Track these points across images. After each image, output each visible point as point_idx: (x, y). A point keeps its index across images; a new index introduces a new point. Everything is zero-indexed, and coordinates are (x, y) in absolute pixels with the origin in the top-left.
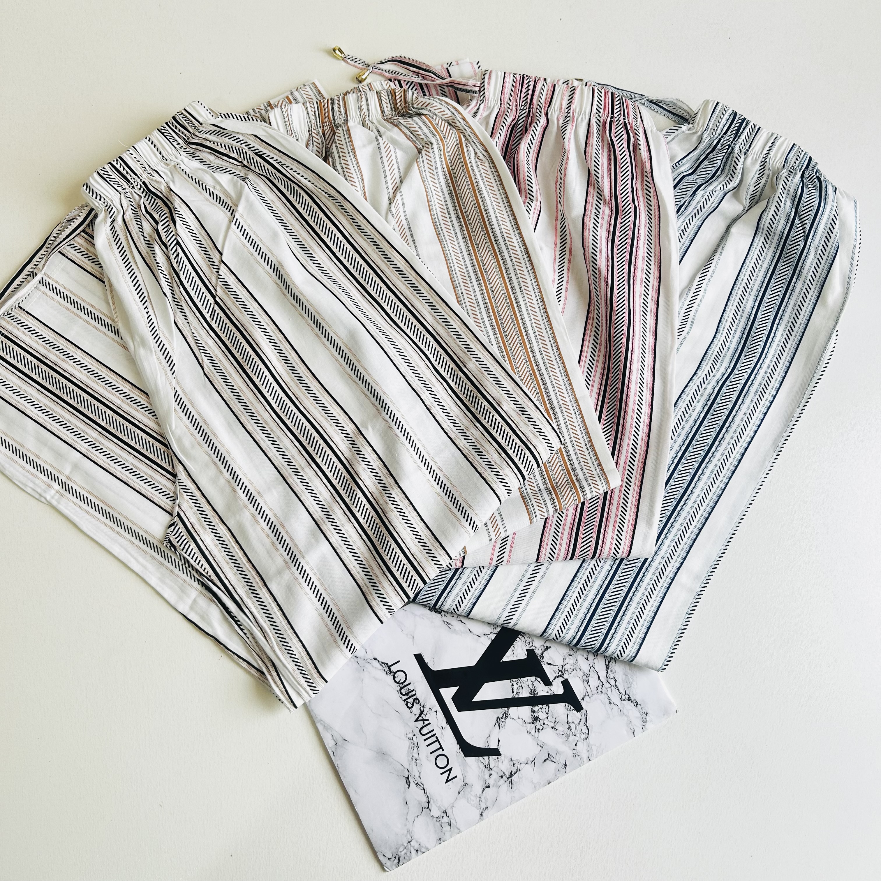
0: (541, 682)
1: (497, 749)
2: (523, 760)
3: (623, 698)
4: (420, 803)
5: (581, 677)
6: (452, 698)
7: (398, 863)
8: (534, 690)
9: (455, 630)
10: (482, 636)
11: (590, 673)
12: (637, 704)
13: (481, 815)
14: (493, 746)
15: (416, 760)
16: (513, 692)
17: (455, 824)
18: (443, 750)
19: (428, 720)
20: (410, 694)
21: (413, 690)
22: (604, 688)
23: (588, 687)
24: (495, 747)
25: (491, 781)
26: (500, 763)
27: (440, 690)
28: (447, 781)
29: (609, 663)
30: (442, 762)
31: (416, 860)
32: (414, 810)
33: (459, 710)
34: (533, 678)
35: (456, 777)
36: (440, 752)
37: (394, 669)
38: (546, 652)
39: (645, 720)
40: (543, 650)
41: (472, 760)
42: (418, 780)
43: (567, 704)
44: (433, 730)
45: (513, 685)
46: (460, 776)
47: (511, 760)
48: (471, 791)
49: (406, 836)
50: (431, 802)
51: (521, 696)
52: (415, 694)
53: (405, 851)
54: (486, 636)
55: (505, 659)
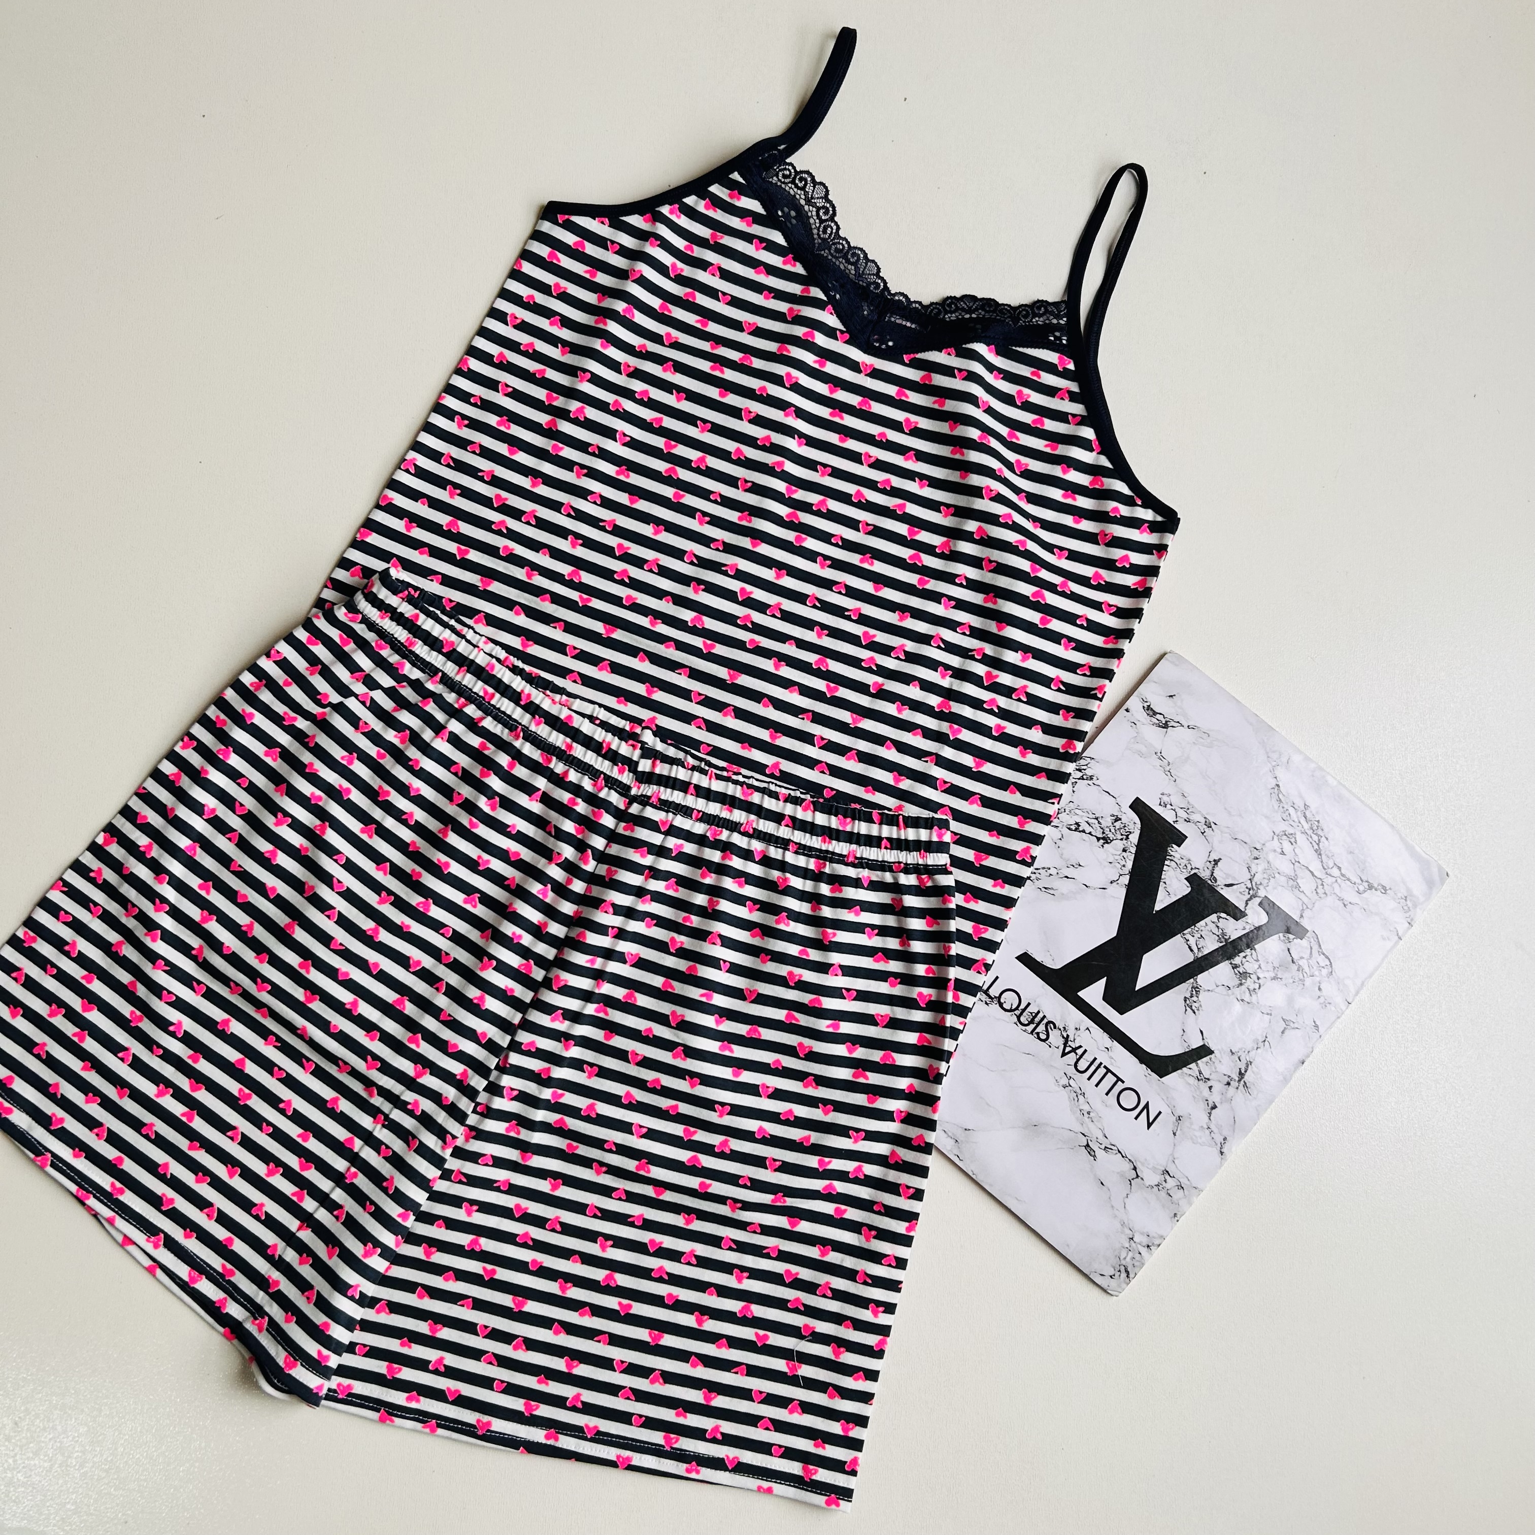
0: (1228, 917)
2: (1250, 1045)
3: (1361, 888)
4: (1122, 1175)
5: (1285, 885)
6: (1104, 999)
7: (1128, 1277)
8: (1223, 934)
9: (1063, 894)
10: (1108, 885)
11: (1297, 873)
12: (1385, 890)
13: (1222, 1153)
14: (1196, 1043)
15: (1089, 1113)
16: (1192, 950)
17: (1188, 1183)
18: (1123, 1082)
19: (1080, 1047)
20: (1037, 1020)
21: (1039, 1012)
22: (1326, 886)
23: (1302, 896)
24: (1201, 1044)
25: (1215, 1098)
26: (1217, 1062)
27: (1079, 994)
28: (1149, 1125)
29: (1318, 844)
30: (1129, 1100)
31: (1152, 1260)
32: (1118, 1188)
33: (1122, 1012)
34: (1214, 917)
35: (1160, 1113)
36: (1120, 1086)
37: (994, 992)
38: (1216, 869)
39: (1406, 908)
40: (1210, 868)
41: (1173, 1078)
42: (1106, 1143)
43: (1281, 935)
44: (1095, 1059)
45: (1188, 940)
46: (1165, 1110)
47: (1233, 1053)
48: (1191, 1124)
49: (1123, 1232)
50: (1138, 1166)
51: (1206, 952)
52: (1044, 1017)
53: (1130, 1254)
54: (1114, 884)
55: (1158, 907)
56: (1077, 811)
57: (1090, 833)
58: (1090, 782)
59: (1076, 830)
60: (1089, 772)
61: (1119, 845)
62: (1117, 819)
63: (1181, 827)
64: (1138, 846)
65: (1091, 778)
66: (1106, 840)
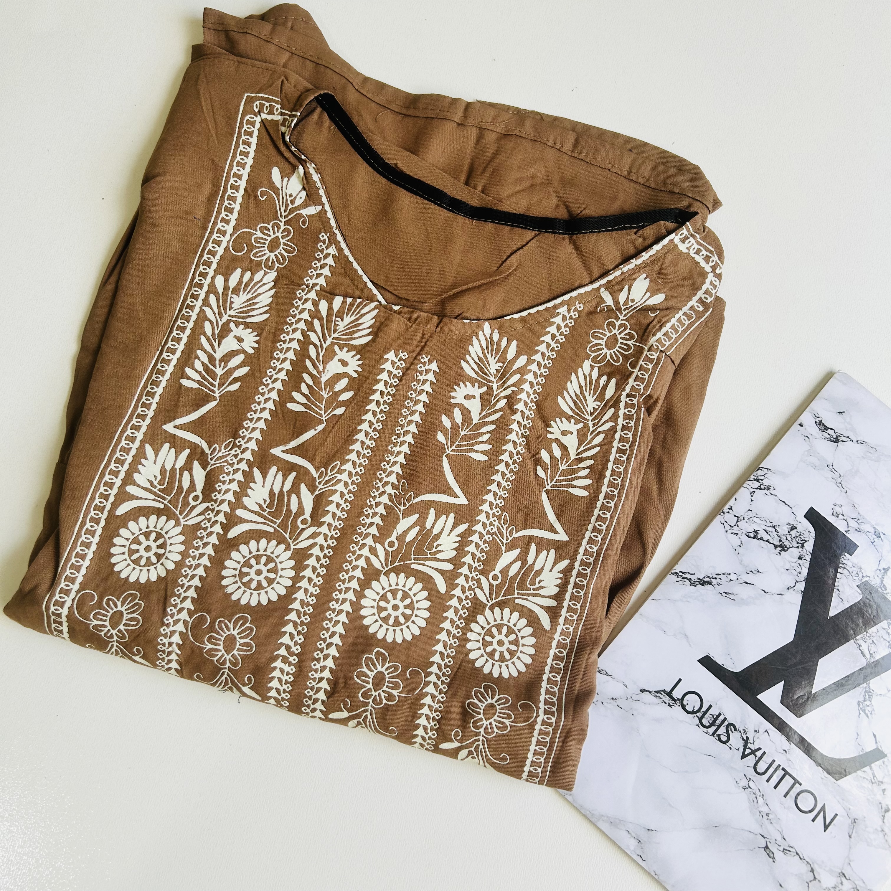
1: (877, 749)
4: (800, 877)
9: (743, 599)
10: (785, 592)
14: (870, 747)
15: (768, 815)
16: (864, 656)
18: (800, 784)
19: (759, 749)
20: (718, 722)
21: (720, 714)
24: (874, 747)
26: (889, 765)
27: (758, 697)
28: (826, 827)
30: (806, 802)
34: (884, 624)
35: (836, 815)
36: (797, 788)
37: (677, 694)
38: (886, 577)
40: (880, 576)
41: (848, 781)
42: (784, 845)
44: (774, 761)
45: (860, 646)
46: (841, 813)
48: (866, 826)
50: (816, 867)
51: (878, 657)
52: (725, 719)
54: (791, 590)
55: (832, 613)
56: (755, 519)
57: (768, 541)
58: (767, 492)
59: (754, 537)
60: (766, 482)
61: (794, 552)
62: (793, 528)
63: (852, 536)
64: (813, 554)
65: (769, 489)
66: (783, 548)
